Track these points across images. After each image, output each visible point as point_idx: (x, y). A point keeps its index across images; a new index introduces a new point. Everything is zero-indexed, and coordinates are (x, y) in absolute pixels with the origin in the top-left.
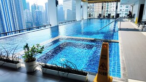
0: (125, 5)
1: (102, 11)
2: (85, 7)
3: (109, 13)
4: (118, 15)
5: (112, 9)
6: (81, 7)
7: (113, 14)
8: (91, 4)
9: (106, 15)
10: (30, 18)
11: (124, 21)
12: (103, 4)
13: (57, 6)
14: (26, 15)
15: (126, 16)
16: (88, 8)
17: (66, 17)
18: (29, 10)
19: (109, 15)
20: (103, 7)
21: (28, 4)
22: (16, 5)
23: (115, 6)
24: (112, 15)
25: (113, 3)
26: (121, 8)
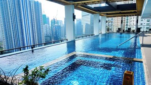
0: (146, 19)
1: (121, 25)
2: (103, 22)
3: (128, 27)
4: (138, 30)
5: (132, 23)
6: (100, 21)
7: (134, 28)
8: (110, 19)
9: (125, 29)
10: (49, 32)
11: (146, 36)
12: (122, 18)
13: (74, 20)
14: (46, 30)
15: (148, 30)
16: (107, 22)
17: (84, 31)
18: (49, 24)
19: (129, 29)
20: (122, 21)
21: (48, 18)
22: (36, 20)
23: (135, 20)
24: (132, 29)
25: (132, 17)
26: (142, 22)
